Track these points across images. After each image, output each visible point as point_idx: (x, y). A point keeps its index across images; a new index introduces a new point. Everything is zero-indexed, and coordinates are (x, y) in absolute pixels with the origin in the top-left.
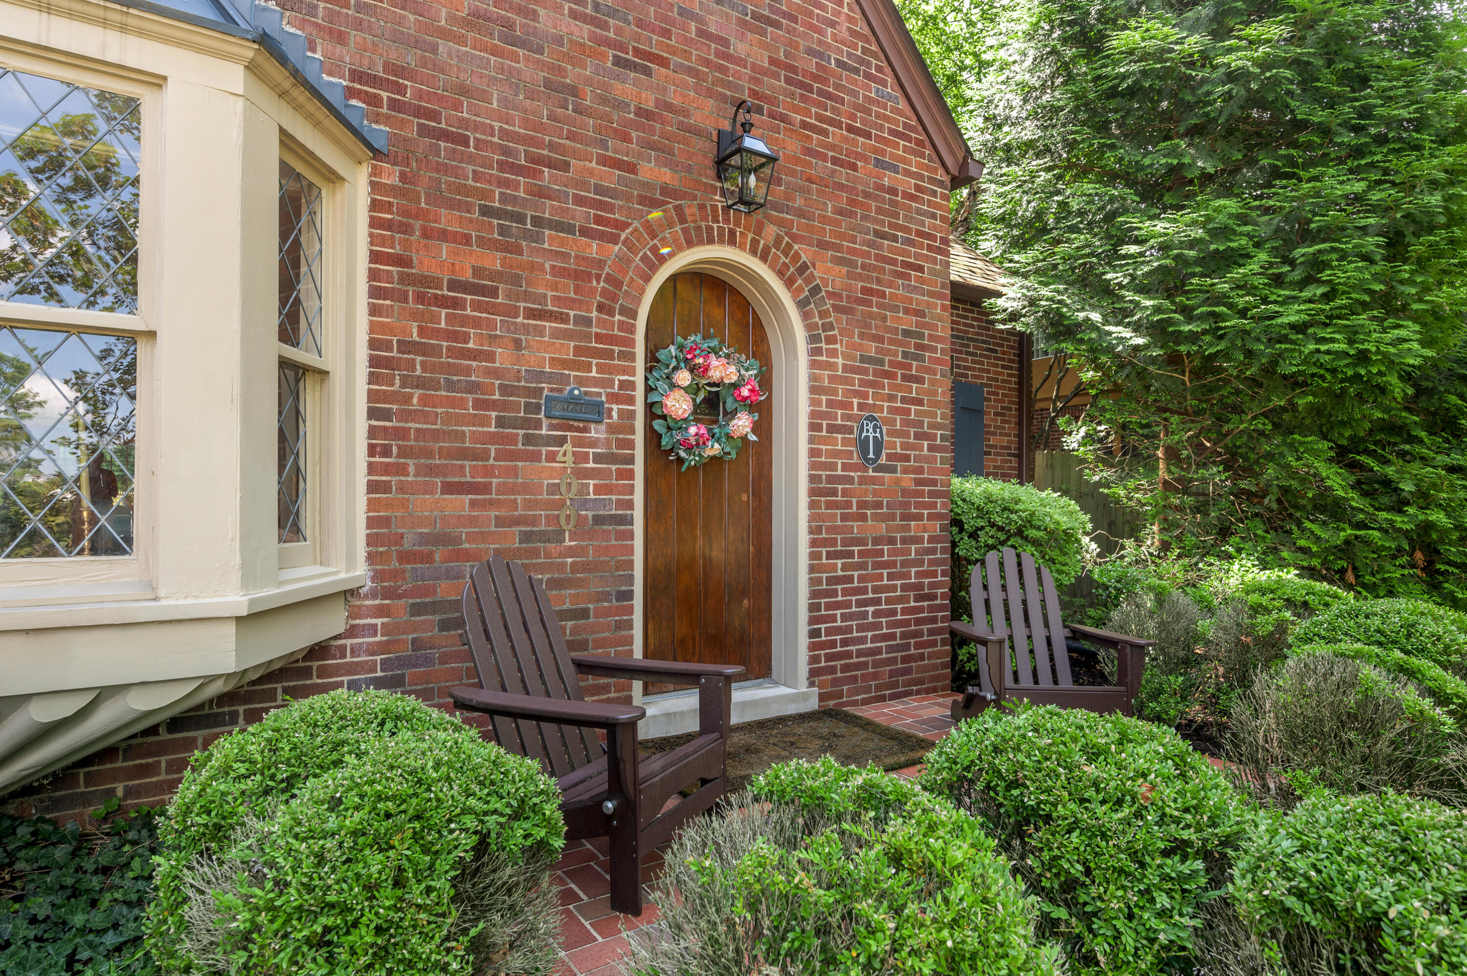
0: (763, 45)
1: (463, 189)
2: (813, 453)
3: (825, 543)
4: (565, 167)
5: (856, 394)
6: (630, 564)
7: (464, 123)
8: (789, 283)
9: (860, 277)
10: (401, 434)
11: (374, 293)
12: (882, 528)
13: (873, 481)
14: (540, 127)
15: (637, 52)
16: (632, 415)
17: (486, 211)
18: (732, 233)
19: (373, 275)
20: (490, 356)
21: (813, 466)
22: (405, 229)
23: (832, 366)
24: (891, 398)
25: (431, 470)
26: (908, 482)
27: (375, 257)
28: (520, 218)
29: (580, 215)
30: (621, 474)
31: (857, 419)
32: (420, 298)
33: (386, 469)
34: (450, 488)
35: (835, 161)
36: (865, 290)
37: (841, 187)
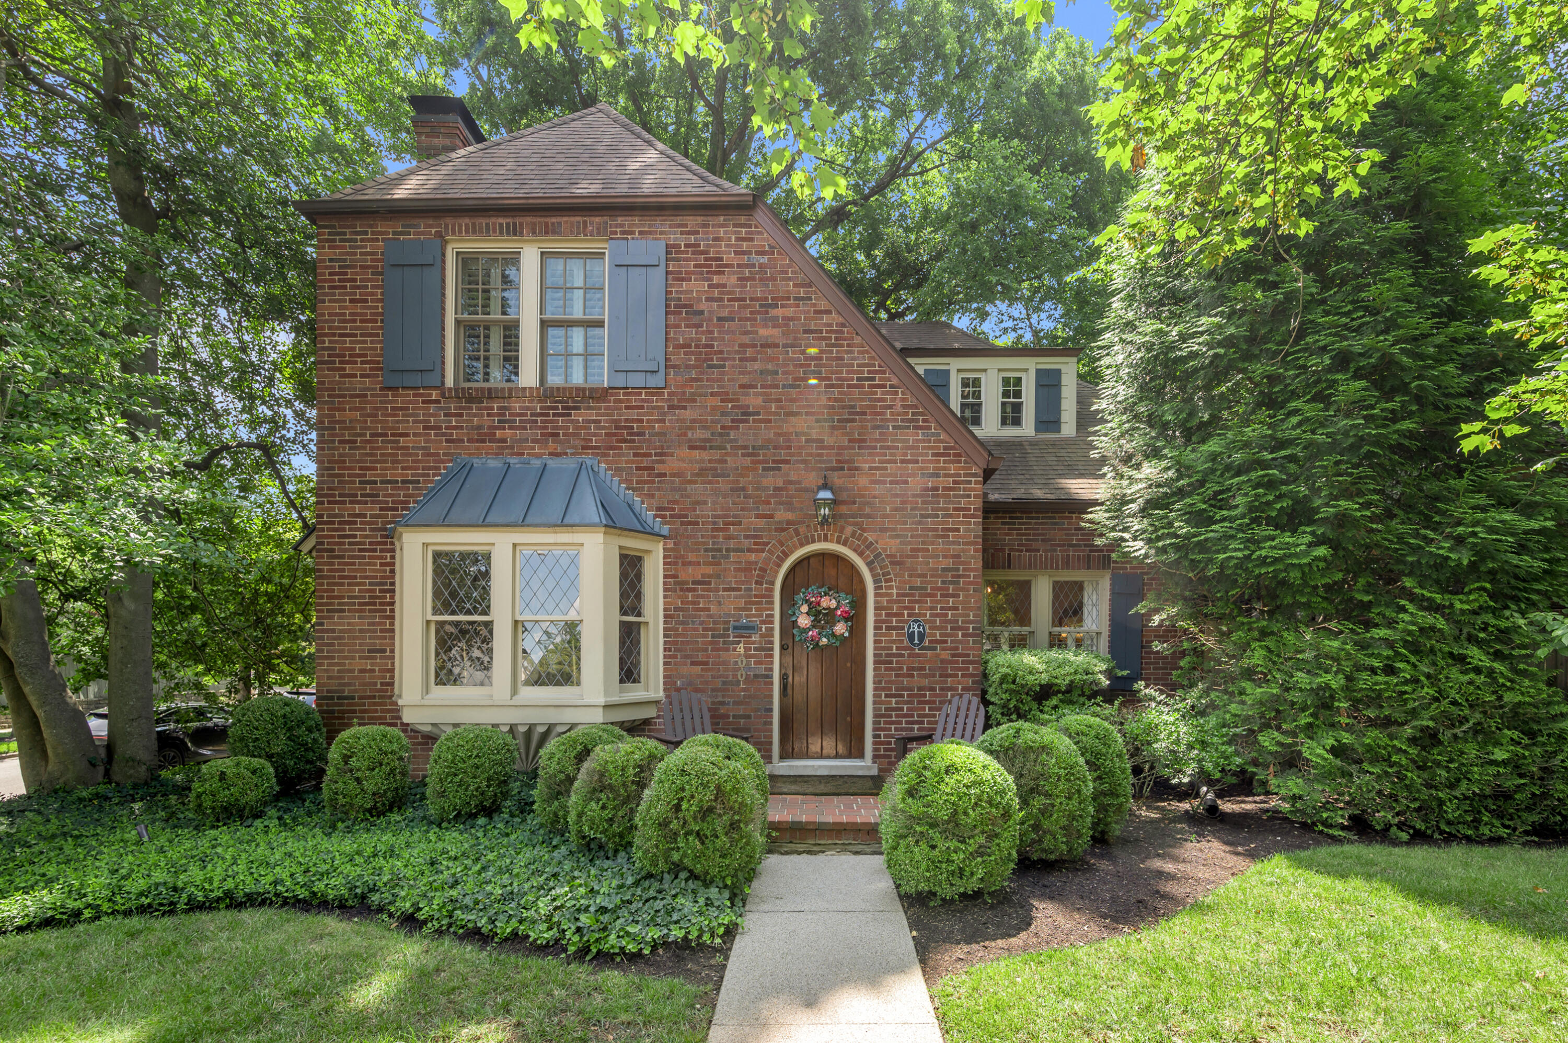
0: (843, 434)
1: (697, 543)
2: (876, 642)
3: (883, 689)
4: (740, 523)
5: (906, 608)
6: (771, 696)
7: (697, 516)
8: (861, 554)
9: (910, 543)
10: (675, 643)
11: (665, 590)
12: (926, 682)
13: (918, 655)
14: (729, 509)
15: (774, 462)
16: (772, 629)
17: (706, 550)
18: (826, 536)
19: (665, 583)
20: (708, 609)
21: (875, 649)
22: (676, 563)
23: (891, 595)
24: (931, 608)
25: (686, 657)
26: (946, 655)
27: (665, 577)
28: (720, 550)
29: (747, 543)
30: (767, 656)
31: (907, 622)
32: (682, 590)
33: (670, 657)
34: (693, 663)
35: (891, 482)
36: (912, 550)
37: (896, 496)
